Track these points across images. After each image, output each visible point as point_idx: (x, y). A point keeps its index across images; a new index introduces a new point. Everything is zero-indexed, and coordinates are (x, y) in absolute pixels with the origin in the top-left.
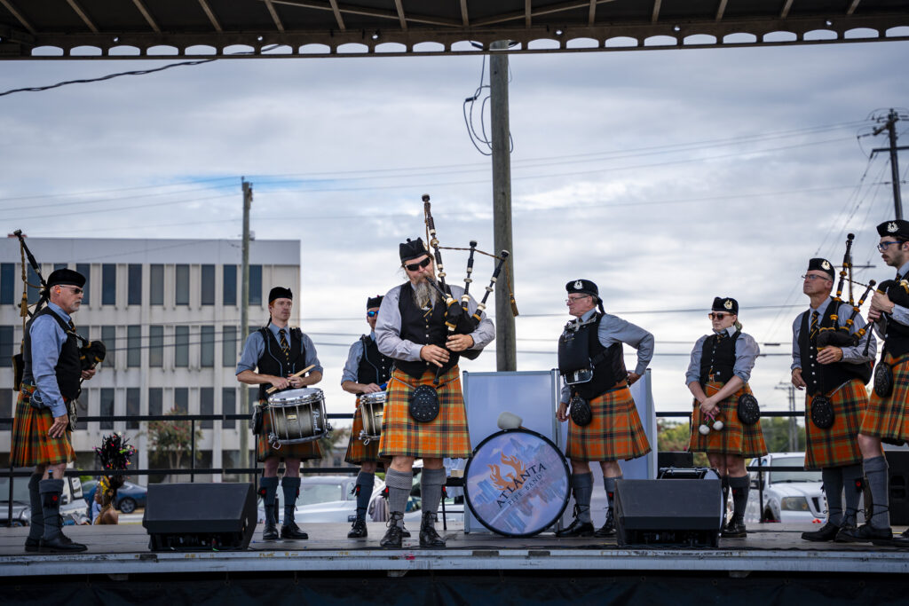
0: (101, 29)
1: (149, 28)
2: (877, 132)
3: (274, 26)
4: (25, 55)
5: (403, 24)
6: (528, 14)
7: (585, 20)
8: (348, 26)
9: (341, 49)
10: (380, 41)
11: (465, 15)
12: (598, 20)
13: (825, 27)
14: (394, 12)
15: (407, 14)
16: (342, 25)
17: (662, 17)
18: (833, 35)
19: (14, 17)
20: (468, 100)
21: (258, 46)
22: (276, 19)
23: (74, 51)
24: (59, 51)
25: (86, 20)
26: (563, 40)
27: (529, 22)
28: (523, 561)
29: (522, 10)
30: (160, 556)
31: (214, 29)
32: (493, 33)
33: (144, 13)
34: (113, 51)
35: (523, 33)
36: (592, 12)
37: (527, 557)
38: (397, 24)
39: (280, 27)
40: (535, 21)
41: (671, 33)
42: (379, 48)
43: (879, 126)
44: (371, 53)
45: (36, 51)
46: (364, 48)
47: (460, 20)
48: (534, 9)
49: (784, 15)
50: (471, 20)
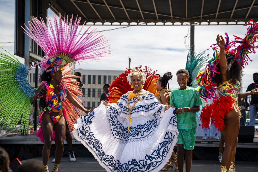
0: (102, 18)
1: (113, 18)
4: (85, 24)
5: (172, 18)
6: (201, 16)
7: (215, 18)
8: (159, 18)
9: (157, 24)
10: (166, 22)
11: (187, 16)
12: (218, 18)
14: (170, 15)
15: (173, 15)
16: (158, 18)
17: (233, 17)
20: (185, 37)
21: (137, 23)
22: (142, 16)
23: (96, 24)
24: (93, 24)
25: (99, 16)
26: (209, 22)
27: (201, 18)
28: (207, 145)
29: (200, 15)
31: (128, 19)
32: (193, 20)
33: (112, 14)
34: (105, 24)
35: (200, 21)
36: (217, 16)
37: (208, 144)
38: (170, 18)
39: (143, 18)
40: (203, 18)
41: (235, 21)
42: (166, 24)
44: (164, 25)
45: (87, 24)
46: (163, 24)
47: (185, 17)
48: (203, 15)
50: (188, 17)
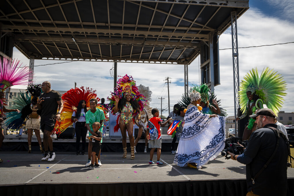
0: (53, 55)
1: (61, 55)
2: (166, 80)
3: (81, 56)
4: (41, 59)
6: (121, 56)
7: (130, 58)
8: (93, 57)
9: (91, 60)
10: (97, 59)
11: (111, 56)
12: (131, 58)
13: (164, 61)
14: (100, 55)
15: (102, 55)
16: (92, 56)
17: (141, 58)
18: (165, 63)
19: (39, 53)
21: (78, 59)
22: (81, 55)
23: (49, 59)
24: (47, 58)
25: (51, 54)
26: (126, 61)
27: (121, 58)
29: (120, 56)
30: (58, 139)
31: (71, 56)
32: (116, 59)
33: (60, 53)
34: (55, 59)
35: (120, 59)
36: (131, 57)
38: (100, 57)
39: (82, 56)
40: (122, 57)
41: (142, 61)
43: (166, 79)
44: (96, 61)
45: (43, 58)
46: (95, 60)
47: (110, 57)
48: (122, 56)
49: (159, 59)
50: (112, 57)
